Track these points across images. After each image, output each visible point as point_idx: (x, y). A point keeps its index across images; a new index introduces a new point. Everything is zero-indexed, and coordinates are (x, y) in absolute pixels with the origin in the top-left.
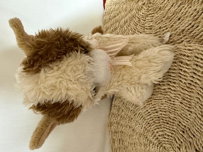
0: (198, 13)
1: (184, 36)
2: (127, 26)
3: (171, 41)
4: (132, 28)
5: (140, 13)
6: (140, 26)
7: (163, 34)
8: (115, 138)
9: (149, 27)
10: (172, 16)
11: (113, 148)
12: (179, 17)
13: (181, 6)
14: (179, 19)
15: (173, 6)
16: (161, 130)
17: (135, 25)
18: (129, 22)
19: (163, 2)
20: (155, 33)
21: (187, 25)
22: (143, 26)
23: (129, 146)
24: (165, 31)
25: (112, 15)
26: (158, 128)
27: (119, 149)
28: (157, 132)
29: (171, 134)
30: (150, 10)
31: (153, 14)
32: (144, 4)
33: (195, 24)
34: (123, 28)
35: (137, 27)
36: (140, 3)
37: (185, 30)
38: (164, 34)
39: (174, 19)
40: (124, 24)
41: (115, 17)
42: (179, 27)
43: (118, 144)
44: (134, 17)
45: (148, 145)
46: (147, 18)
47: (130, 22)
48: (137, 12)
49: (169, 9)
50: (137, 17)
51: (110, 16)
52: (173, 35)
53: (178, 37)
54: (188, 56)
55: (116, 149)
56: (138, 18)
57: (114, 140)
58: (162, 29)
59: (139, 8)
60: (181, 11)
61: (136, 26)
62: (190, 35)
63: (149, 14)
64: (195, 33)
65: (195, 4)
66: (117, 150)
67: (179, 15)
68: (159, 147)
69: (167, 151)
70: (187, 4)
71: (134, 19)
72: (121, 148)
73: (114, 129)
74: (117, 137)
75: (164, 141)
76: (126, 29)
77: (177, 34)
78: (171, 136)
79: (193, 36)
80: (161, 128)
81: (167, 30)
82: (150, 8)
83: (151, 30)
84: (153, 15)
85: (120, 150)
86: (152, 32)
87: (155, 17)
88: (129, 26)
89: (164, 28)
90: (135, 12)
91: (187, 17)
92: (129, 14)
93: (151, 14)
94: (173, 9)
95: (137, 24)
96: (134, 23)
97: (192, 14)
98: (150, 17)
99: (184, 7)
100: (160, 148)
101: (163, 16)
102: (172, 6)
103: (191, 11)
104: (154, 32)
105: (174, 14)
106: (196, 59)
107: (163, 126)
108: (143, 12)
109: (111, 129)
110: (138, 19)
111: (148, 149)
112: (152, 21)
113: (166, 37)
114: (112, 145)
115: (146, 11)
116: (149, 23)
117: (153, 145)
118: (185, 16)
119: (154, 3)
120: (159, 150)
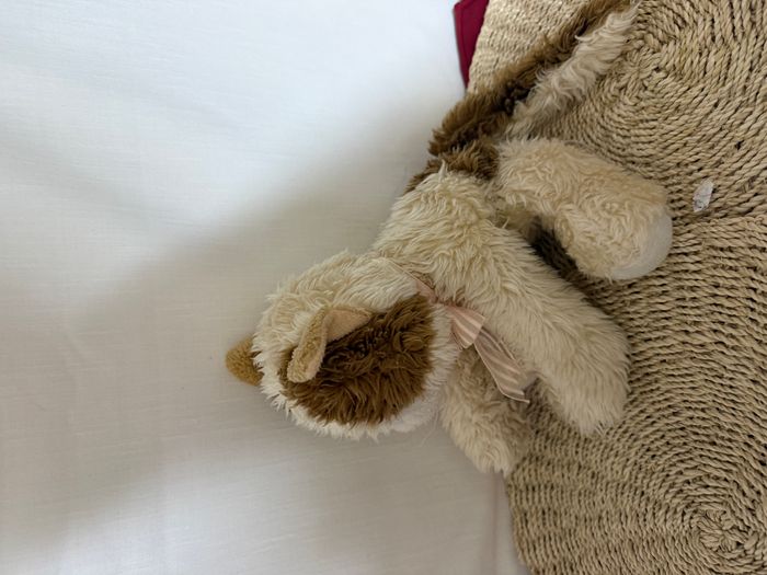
1: (756, 195)
3: (717, 205)
5: (608, 112)
6: (609, 151)
7: (691, 183)
8: (527, 508)
9: (642, 157)
10: (715, 134)
11: (524, 539)
12: (739, 140)
13: (744, 111)
14: (738, 146)
15: (719, 107)
16: (693, 464)
19: (685, 92)
20: (665, 179)
22: (620, 151)
23: (578, 529)
24: (695, 174)
26: (682, 461)
27: (542, 541)
28: (681, 473)
29: (724, 475)
30: (644, 108)
31: (653, 120)
32: (625, 87)
36: (610, 83)
37: (759, 179)
38: (695, 185)
39: (723, 142)
42: (740, 168)
43: (539, 527)
44: (585, 121)
45: (649, 516)
46: (634, 131)
48: (596, 110)
49: (707, 114)
50: (599, 123)
52: (723, 190)
53: (737, 197)
55: (533, 542)
56: (602, 127)
57: (525, 514)
58: (687, 170)
59: (606, 97)
60: (742, 123)
63: (642, 121)
66: (537, 545)
67: (739, 135)
68: (687, 517)
69: (715, 522)
70: (761, 107)
71: (588, 130)
72: (550, 539)
73: (524, 479)
74: (533, 503)
75: (705, 495)
77: (736, 187)
78: (726, 480)
80: (691, 459)
81: (700, 174)
82: (643, 104)
83: (650, 169)
84: (655, 123)
85: (548, 545)
86: (652, 174)
87: (663, 131)
89: (690, 167)
90: (593, 109)
93: (647, 121)
94: (718, 116)
95: (600, 146)
96: (589, 141)
98: (645, 129)
99: (751, 113)
100: (691, 518)
101: (689, 131)
102: (716, 105)
104: (659, 176)
105: (721, 129)
107: (697, 453)
108: (621, 112)
109: (513, 479)
110: (603, 131)
111: (648, 529)
112: (650, 142)
113: (703, 192)
114: (520, 532)
115: (631, 109)
116: (641, 146)
117: (667, 512)
118: (758, 138)
119: (657, 89)
120: (690, 523)
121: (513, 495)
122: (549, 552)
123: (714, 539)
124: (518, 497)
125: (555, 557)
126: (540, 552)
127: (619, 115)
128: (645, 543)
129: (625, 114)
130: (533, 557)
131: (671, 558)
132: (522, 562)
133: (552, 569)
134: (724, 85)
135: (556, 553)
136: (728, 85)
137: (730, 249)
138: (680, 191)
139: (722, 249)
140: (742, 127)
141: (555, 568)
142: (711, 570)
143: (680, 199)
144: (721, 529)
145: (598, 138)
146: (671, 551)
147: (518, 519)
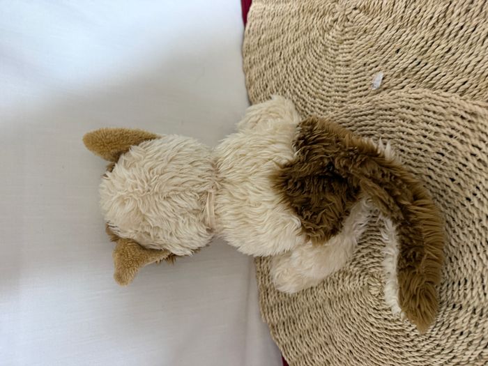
0: (427, 43)
1: (406, 79)
2: (299, 59)
3: (385, 86)
4: (310, 63)
5: (326, 36)
6: (327, 59)
7: (371, 75)
8: (268, 286)
9: (345, 61)
10: (385, 45)
11: (266, 306)
12: (398, 48)
13: (401, 30)
14: (398, 51)
15: (388, 29)
16: (366, 245)
17: (316, 58)
18: (302, 52)
19: (370, 21)
20: (356, 74)
21: (410, 61)
22: (332, 59)
23: (299, 297)
24: (374, 69)
25: (263, 37)
27: (277, 307)
28: (359, 251)
30: (347, 32)
31: (352, 39)
32: (336, 20)
33: (422, 60)
34: (290, 63)
35: (320, 62)
36: (328, 18)
37: (408, 69)
38: (373, 75)
39: (389, 50)
40: (292, 55)
41: (271, 41)
42: (398, 64)
43: (275, 298)
44: (313, 42)
45: (340, 281)
46: (341, 46)
47: (305, 53)
49: (382, 34)
50: (321, 43)
51: (260, 39)
52: (388, 78)
53: (395, 81)
54: (413, 109)
55: (271, 308)
56: (323, 45)
57: (267, 290)
58: (368, 67)
59: (326, 26)
60: (400, 38)
61: (319, 60)
62: (415, 77)
63: (345, 40)
64: (423, 74)
65: (421, 28)
66: (273, 309)
67: (398, 45)
68: (362, 277)
69: (377, 279)
70: (410, 28)
71: (315, 47)
72: (282, 305)
75: (372, 263)
76: (296, 66)
77: (395, 75)
79: (420, 78)
80: (365, 242)
82: (346, 30)
83: (349, 68)
84: (353, 41)
85: (280, 309)
86: (349, 72)
87: (356, 45)
88: (302, 61)
89: (371, 65)
90: (318, 34)
91: (410, 48)
92: (304, 36)
93: (349, 40)
94: (387, 34)
95: (321, 57)
96: (315, 54)
97: (417, 45)
98: (347, 44)
99: (405, 32)
100: (364, 278)
101: (371, 44)
102: (386, 28)
103: (416, 38)
104: (354, 72)
105: (388, 43)
106: (426, 113)
107: (369, 238)
108: (334, 35)
109: (260, 267)
110: (323, 47)
111: (339, 289)
112: (350, 52)
113: (377, 79)
114: (264, 301)
115: (339, 33)
116: (344, 54)
117: (350, 277)
118: (408, 46)
119: (354, 20)
120: (363, 282)
121: (260, 278)
122: (281, 313)
123: (376, 289)
124: (263, 279)
125: (284, 316)
126: (275, 313)
127: (333, 37)
128: (337, 300)
129: (336, 36)
130: (271, 317)
131: (352, 305)
132: (264, 321)
133: (282, 324)
134: (391, 16)
135: (285, 314)
136: (393, 16)
137: (391, 109)
138: (365, 80)
139: (386, 110)
140: (400, 40)
141: (284, 323)
142: (374, 309)
143: (365, 85)
144: (380, 282)
145: (320, 52)
146: (353, 302)
147: (262, 293)
